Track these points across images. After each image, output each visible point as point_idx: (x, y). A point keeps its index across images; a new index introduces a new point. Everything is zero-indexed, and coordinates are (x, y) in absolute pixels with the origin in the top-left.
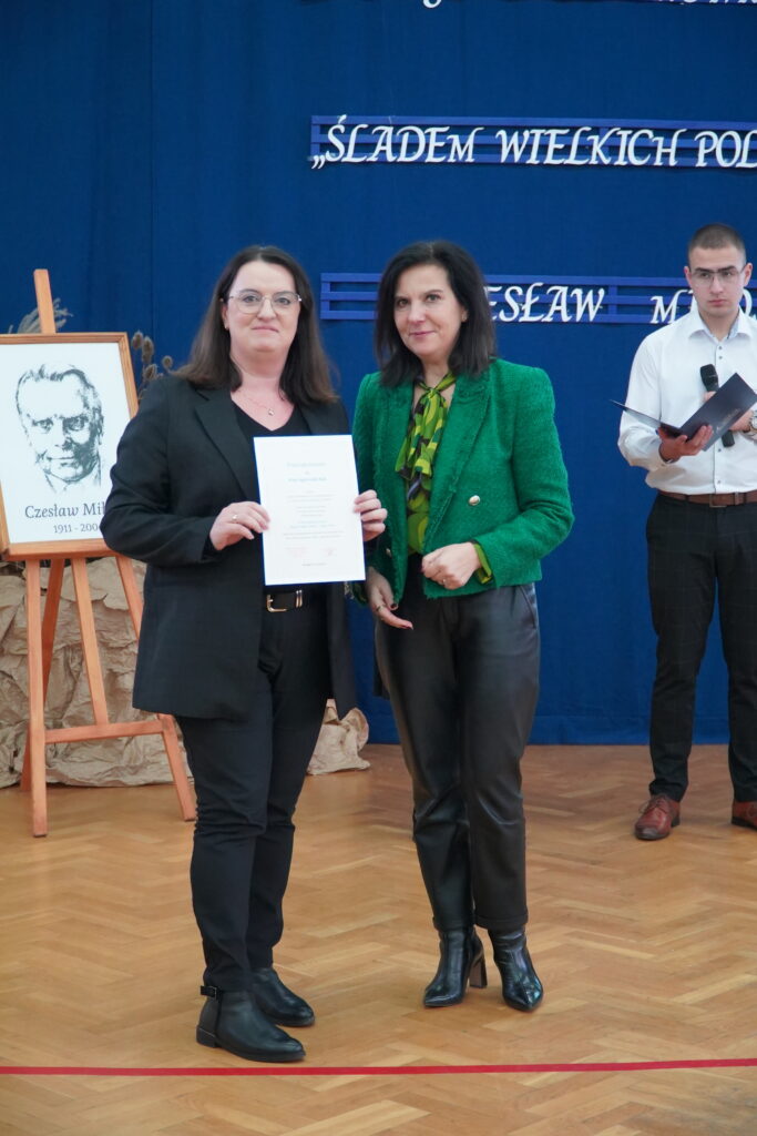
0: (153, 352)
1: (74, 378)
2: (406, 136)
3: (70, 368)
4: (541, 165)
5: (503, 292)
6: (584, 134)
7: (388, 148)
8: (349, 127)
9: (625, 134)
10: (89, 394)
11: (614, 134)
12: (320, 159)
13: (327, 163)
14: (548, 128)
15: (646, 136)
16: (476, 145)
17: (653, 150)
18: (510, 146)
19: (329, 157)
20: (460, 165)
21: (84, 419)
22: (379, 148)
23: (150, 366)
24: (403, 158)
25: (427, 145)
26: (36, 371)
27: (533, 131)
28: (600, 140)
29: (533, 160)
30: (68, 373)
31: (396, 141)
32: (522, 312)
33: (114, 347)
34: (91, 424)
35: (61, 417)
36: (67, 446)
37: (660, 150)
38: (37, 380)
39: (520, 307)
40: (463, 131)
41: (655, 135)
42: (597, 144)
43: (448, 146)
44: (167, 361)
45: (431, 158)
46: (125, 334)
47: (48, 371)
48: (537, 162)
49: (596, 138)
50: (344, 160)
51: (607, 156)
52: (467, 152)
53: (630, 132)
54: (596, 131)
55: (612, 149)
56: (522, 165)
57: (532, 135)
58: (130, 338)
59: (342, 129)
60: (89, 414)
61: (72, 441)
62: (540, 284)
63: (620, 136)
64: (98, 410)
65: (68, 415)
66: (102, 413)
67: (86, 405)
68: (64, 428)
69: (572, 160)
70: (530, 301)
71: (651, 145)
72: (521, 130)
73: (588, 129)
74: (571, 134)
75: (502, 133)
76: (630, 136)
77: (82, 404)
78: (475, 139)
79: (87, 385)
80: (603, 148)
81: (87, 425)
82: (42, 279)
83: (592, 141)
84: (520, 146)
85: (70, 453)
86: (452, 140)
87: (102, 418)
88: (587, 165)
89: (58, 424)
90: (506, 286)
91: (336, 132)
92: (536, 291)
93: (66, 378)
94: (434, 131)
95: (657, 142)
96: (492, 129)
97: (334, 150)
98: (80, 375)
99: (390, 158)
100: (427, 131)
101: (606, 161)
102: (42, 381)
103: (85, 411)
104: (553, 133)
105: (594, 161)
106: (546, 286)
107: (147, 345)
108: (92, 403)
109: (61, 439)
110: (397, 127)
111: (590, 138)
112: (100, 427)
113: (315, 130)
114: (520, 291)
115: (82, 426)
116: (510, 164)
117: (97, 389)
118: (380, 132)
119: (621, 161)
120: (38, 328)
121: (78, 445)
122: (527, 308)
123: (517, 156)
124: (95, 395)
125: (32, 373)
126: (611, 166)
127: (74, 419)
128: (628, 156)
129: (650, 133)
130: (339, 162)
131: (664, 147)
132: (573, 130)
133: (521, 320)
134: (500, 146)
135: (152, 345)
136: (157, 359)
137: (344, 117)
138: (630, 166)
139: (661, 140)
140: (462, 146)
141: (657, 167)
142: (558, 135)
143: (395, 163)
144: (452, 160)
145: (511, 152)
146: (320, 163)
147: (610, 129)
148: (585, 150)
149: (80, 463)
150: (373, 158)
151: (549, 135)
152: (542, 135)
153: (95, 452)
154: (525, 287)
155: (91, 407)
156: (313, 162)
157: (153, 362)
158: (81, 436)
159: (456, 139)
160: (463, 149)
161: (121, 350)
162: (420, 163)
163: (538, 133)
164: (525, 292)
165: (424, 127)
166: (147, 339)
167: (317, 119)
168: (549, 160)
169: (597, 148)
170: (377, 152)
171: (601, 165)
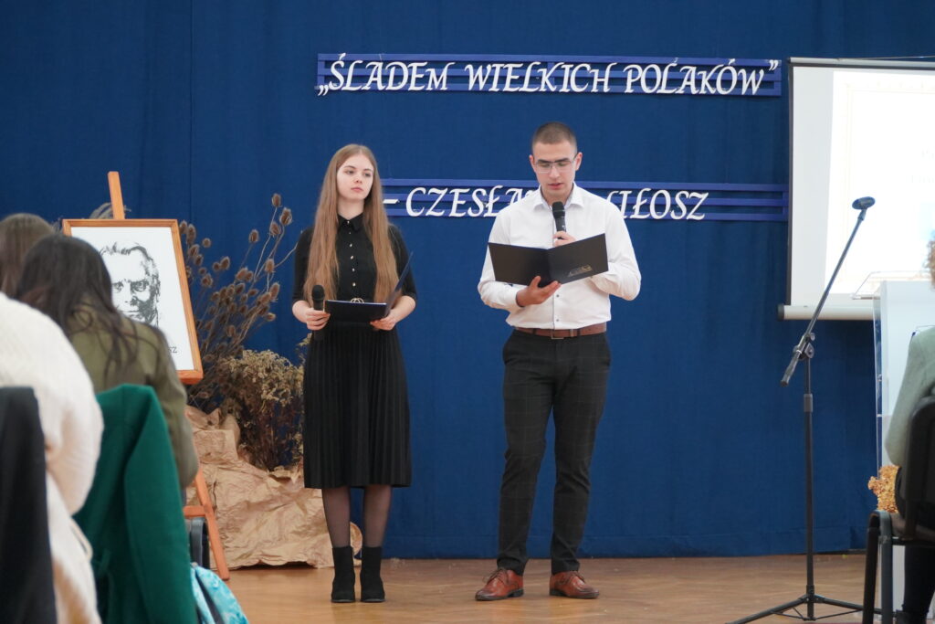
0: (195, 236)
1: (138, 254)
2: (393, 69)
3: (135, 246)
4: (500, 92)
5: (471, 193)
6: (535, 67)
7: (379, 79)
8: (348, 63)
9: (567, 67)
10: (150, 264)
11: (559, 68)
12: (324, 88)
13: (330, 91)
14: (506, 63)
15: (584, 68)
16: (448, 77)
17: (591, 80)
18: (476, 77)
19: (332, 86)
20: (437, 92)
21: (145, 283)
22: (371, 79)
23: (194, 246)
24: (390, 87)
25: (410, 77)
26: (111, 247)
27: (494, 65)
28: (547, 73)
29: (494, 88)
30: (134, 249)
31: (386, 74)
32: (486, 209)
33: (168, 230)
34: (151, 287)
35: (129, 281)
36: (134, 302)
37: (596, 80)
38: (111, 253)
39: (484, 205)
40: (438, 65)
41: (592, 68)
42: (546, 75)
43: (427, 78)
44: (207, 243)
45: (413, 87)
46: (176, 221)
47: (120, 248)
48: (497, 90)
49: (544, 70)
50: (343, 89)
51: (553, 85)
52: (441, 82)
53: (572, 66)
54: (545, 65)
55: (557, 80)
56: (485, 92)
57: (494, 68)
58: (179, 224)
59: (342, 64)
60: (149, 279)
61: (137, 299)
62: (500, 187)
63: (564, 69)
64: (156, 277)
65: (134, 280)
66: (160, 279)
67: (147, 273)
68: (131, 289)
69: (525, 88)
70: (492, 200)
71: (589, 76)
72: (485, 64)
73: (538, 63)
74: (525, 68)
75: (470, 67)
76: (571, 69)
77: (144, 272)
78: (448, 72)
79: (148, 258)
80: (549, 78)
81: (148, 287)
82: (114, 179)
83: (542, 72)
84: (484, 77)
85: (136, 308)
86: (430, 72)
87: (159, 283)
88: (537, 92)
89: (127, 287)
90: (473, 188)
91: (338, 67)
92: (497, 192)
93: (132, 252)
94: (415, 65)
95: (594, 73)
96: (461, 64)
97: (336, 81)
98: (143, 250)
99: (380, 87)
100: (410, 65)
101: (553, 89)
102: (116, 255)
103: (147, 277)
104: (510, 66)
105: (543, 89)
106: (505, 188)
107: (191, 231)
108: (152, 271)
109: (129, 297)
110: (385, 63)
111: (540, 70)
112: (158, 289)
113: (321, 66)
114: (484, 192)
115: (145, 288)
116: (476, 91)
117: (155, 261)
118: (372, 67)
119: (564, 89)
120: (111, 215)
121: (141, 302)
122: (490, 205)
123: (482, 85)
124: (154, 265)
125: (107, 248)
126: (556, 92)
127: (139, 283)
128: (570, 85)
129: (588, 66)
130: (339, 91)
131: (599, 78)
132: (526, 64)
133: (485, 215)
134: (468, 77)
135: (194, 231)
136: (198, 241)
137: (343, 55)
138: (572, 93)
139: (596, 72)
140: (438, 77)
141: (594, 93)
142: (514, 68)
143: (384, 91)
144: (429, 88)
145: (477, 82)
146: (324, 91)
147: (556, 63)
148: (535, 80)
149: (144, 315)
150: (367, 87)
151: (507, 68)
152: (501, 68)
153: (154, 307)
154: (488, 189)
155: (151, 274)
156: (319, 91)
157: (195, 243)
158: (144, 295)
159: (433, 72)
160: (439, 80)
161: (173, 233)
162: (404, 91)
163: (498, 66)
164: (488, 193)
165: (407, 63)
166: (191, 226)
167: (323, 57)
168: (507, 88)
169: (545, 79)
170: (370, 82)
171: (548, 92)
